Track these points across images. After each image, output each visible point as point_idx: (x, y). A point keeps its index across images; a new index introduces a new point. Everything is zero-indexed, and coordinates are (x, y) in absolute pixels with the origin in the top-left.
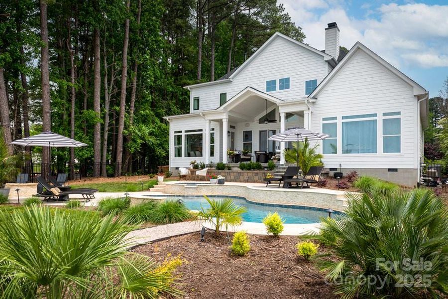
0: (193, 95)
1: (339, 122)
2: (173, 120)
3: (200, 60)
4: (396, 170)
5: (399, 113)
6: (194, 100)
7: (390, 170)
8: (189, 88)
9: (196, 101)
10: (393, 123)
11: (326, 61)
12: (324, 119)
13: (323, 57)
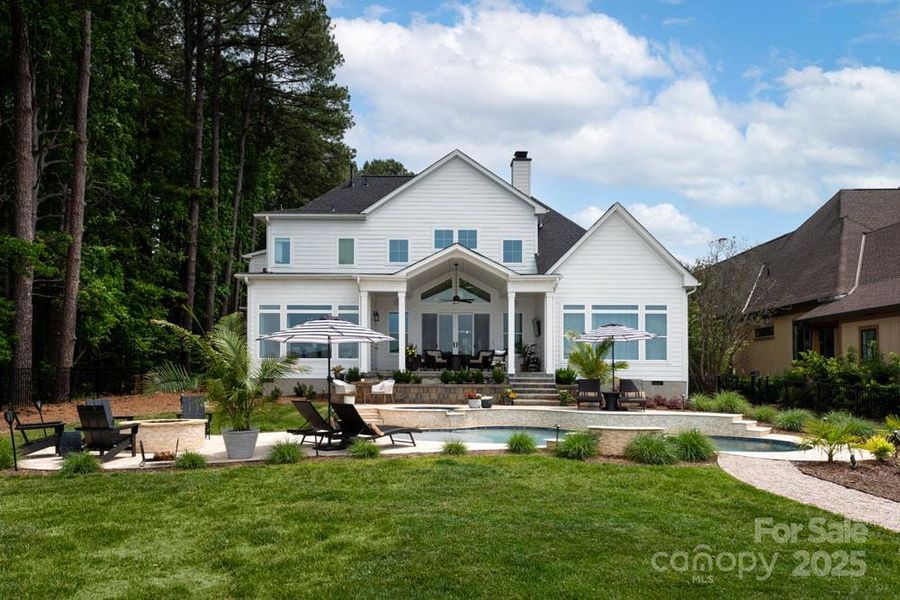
0: (273, 234)
1: (588, 313)
2: (256, 282)
3: (200, 146)
4: (661, 383)
5: (664, 308)
6: (276, 243)
7: (654, 383)
8: (267, 218)
9: (280, 248)
10: (657, 321)
11: (536, 215)
12: (566, 307)
13: (534, 208)
